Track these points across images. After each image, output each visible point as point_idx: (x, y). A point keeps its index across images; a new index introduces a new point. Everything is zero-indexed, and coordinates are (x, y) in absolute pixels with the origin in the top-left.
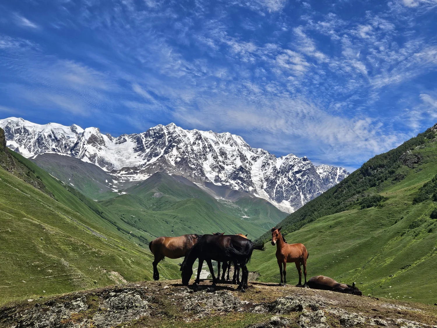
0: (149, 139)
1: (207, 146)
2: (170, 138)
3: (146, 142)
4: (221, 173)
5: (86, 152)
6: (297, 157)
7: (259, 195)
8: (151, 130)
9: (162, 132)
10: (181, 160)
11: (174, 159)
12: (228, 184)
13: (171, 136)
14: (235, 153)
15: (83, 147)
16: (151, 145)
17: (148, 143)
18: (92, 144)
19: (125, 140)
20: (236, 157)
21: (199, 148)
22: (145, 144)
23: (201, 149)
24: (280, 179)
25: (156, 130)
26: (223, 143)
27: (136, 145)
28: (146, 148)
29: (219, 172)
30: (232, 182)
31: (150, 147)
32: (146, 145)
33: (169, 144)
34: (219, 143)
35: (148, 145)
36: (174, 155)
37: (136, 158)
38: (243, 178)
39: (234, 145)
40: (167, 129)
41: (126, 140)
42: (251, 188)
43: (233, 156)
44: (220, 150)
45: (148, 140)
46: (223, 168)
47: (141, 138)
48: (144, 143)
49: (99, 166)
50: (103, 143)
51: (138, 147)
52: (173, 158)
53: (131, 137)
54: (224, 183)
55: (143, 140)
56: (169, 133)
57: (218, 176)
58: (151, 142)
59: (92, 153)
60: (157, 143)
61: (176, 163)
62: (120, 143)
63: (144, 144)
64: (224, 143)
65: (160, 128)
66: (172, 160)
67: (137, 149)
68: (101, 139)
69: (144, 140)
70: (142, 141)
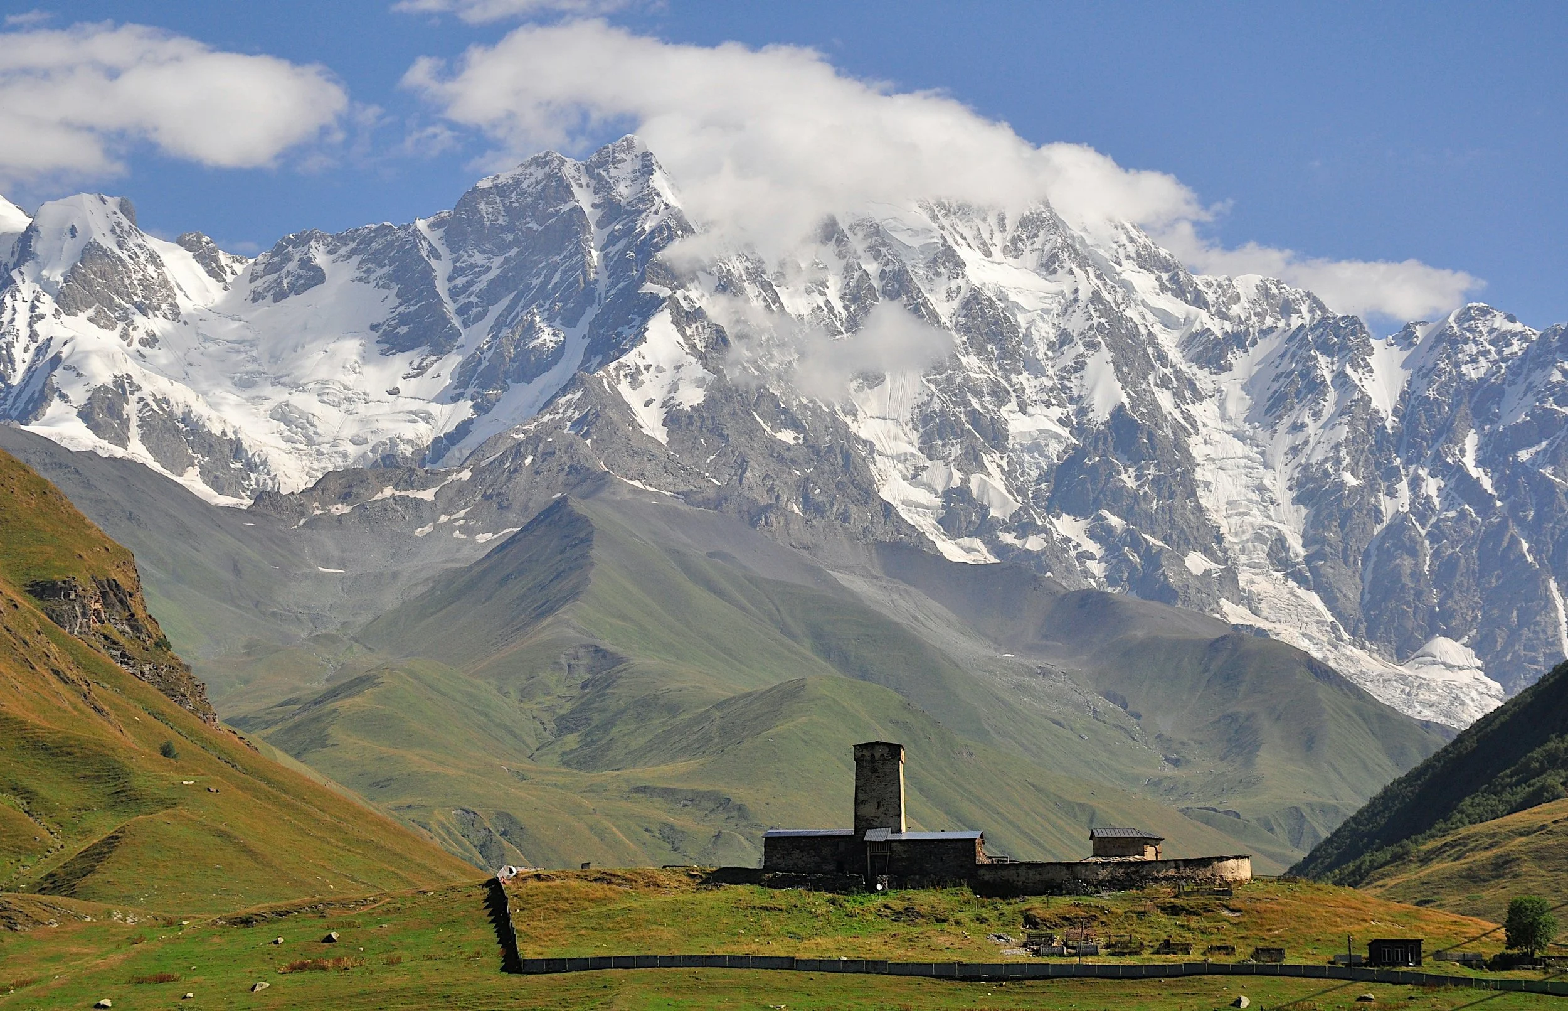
0: (479, 259)
1: (876, 284)
2: (620, 245)
3: (460, 281)
4: (983, 468)
5: (59, 372)
6: (1518, 327)
7: (1255, 612)
8: (486, 192)
9: (565, 208)
10: (710, 400)
11: (659, 395)
12: (1034, 544)
13: (629, 231)
14: (1076, 324)
15: (33, 336)
16: (490, 296)
17: (470, 284)
18: (91, 312)
19: (314, 277)
20: (1081, 349)
21: (820, 300)
22: (454, 293)
23: (838, 306)
24: (1403, 487)
25: (523, 193)
26: (988, 254)
27: (393, 301)
28: (456, 322)
29: (972, 461)
30: (1067, 526)
31: (485, 312)
32: (462, 300)
33: (614, 284)
34: (963, 252)
35: (473, 299)
36: (659, 369)
37: (394, 392)
38: (1135, 496)
39: (1068, 264)
40: (600, 178)
41: (318, 269)
42: (1196, 562)
43: (1064, 338)
44: (966, 305)
45: (472, 266)
46: (996, 436)
47: (424, 253)
48: (442, 288)
49: (156, 466)
50: (164, 300)
51: (403, 320)
52: (653, 387)
53: (354, 252)
54: (1008, 538)
55: (433, 263)
56: (611, 210)
57: (963, 492)
58: (493, 274)
59: (102, 375)
60: (536, 282)
61: (673, 419)
62: (280, 296)
63: (444, 295)
64: (996, 252)
65: (548, 177)
66: (647, 404)
67: (403, 330)
68: (151, 269)
69: (441, 269)
70: (428, 274)
